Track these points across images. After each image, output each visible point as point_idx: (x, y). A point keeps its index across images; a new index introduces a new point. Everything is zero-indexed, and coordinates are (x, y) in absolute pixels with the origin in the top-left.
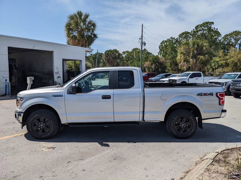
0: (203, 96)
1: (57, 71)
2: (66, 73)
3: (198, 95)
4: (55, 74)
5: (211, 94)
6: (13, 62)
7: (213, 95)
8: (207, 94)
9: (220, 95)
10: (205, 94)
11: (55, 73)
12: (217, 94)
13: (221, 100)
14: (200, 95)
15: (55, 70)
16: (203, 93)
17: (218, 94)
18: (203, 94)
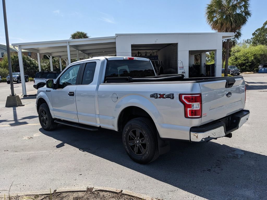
0: (158, 99)
1: (182, 66)
2: (204, 67)
3: (152, 96)
4: (179, 69)
5: (171, 96)
6: (155, 59)
7: (173, 98)
8: (164, 96)
9: (185, 98)
10: (162, 96)
11: (179, 67)
12: (180, 96)
13: (189, 109)
14: (154, 96)
15: (179, 65)
16: (159, 94)
17: (183, 96)
18: (159, 96)
